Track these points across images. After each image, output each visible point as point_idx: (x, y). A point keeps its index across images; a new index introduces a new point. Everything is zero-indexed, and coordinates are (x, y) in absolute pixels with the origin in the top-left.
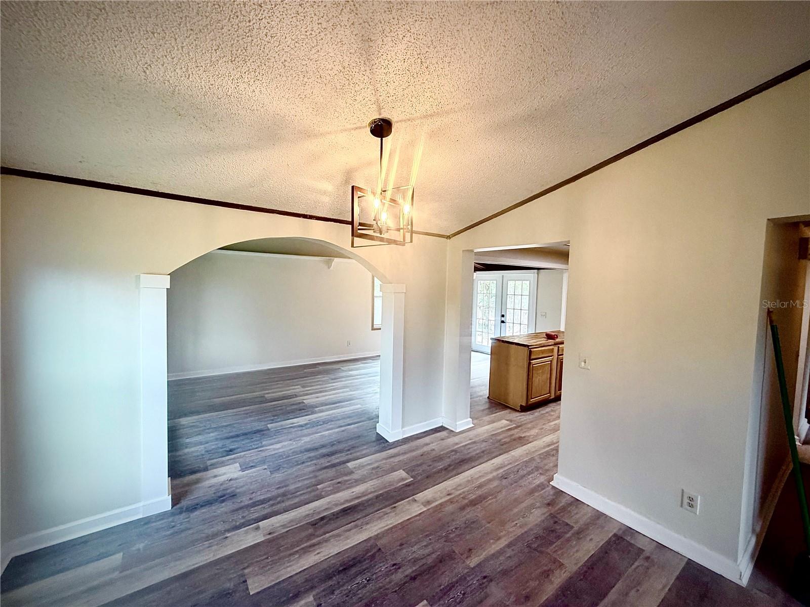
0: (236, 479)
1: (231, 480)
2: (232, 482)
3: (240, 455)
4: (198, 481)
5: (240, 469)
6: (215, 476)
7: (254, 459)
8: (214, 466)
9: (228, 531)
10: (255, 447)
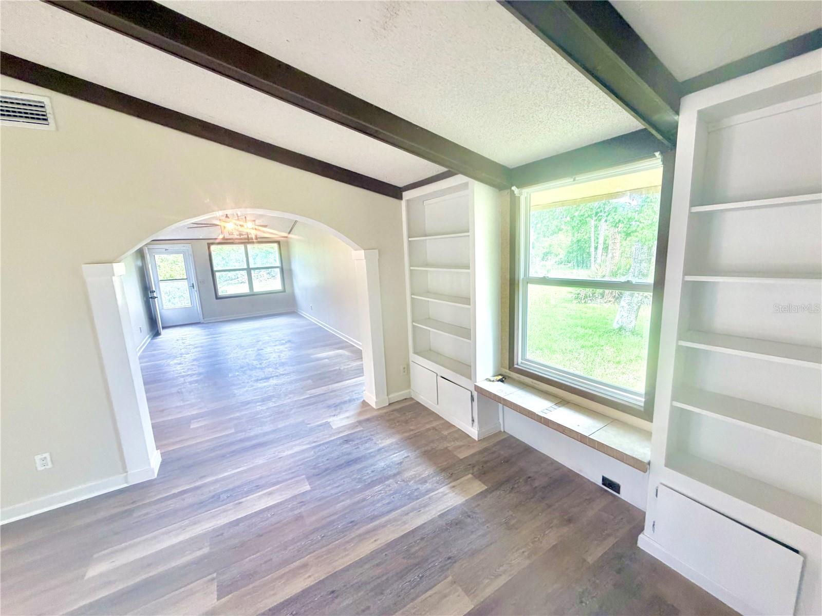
0: (330, 416)
1: (334, 415)
2: (333, 414)
3: (334, 436)
4: (360, 414)
5: (331, 424)
6: (348, 417)
7: (319, 432)
8: (353, 426)
9: (325, 393)
10: (321, 447)
